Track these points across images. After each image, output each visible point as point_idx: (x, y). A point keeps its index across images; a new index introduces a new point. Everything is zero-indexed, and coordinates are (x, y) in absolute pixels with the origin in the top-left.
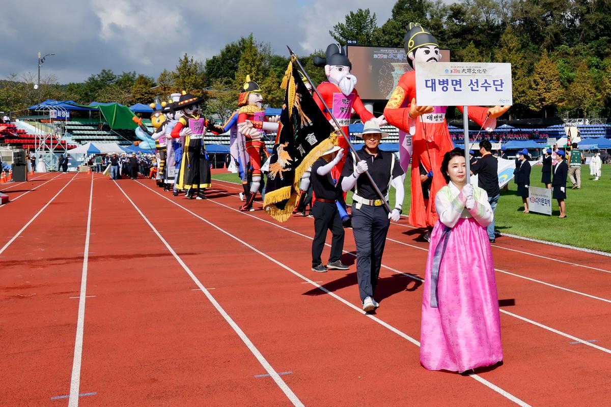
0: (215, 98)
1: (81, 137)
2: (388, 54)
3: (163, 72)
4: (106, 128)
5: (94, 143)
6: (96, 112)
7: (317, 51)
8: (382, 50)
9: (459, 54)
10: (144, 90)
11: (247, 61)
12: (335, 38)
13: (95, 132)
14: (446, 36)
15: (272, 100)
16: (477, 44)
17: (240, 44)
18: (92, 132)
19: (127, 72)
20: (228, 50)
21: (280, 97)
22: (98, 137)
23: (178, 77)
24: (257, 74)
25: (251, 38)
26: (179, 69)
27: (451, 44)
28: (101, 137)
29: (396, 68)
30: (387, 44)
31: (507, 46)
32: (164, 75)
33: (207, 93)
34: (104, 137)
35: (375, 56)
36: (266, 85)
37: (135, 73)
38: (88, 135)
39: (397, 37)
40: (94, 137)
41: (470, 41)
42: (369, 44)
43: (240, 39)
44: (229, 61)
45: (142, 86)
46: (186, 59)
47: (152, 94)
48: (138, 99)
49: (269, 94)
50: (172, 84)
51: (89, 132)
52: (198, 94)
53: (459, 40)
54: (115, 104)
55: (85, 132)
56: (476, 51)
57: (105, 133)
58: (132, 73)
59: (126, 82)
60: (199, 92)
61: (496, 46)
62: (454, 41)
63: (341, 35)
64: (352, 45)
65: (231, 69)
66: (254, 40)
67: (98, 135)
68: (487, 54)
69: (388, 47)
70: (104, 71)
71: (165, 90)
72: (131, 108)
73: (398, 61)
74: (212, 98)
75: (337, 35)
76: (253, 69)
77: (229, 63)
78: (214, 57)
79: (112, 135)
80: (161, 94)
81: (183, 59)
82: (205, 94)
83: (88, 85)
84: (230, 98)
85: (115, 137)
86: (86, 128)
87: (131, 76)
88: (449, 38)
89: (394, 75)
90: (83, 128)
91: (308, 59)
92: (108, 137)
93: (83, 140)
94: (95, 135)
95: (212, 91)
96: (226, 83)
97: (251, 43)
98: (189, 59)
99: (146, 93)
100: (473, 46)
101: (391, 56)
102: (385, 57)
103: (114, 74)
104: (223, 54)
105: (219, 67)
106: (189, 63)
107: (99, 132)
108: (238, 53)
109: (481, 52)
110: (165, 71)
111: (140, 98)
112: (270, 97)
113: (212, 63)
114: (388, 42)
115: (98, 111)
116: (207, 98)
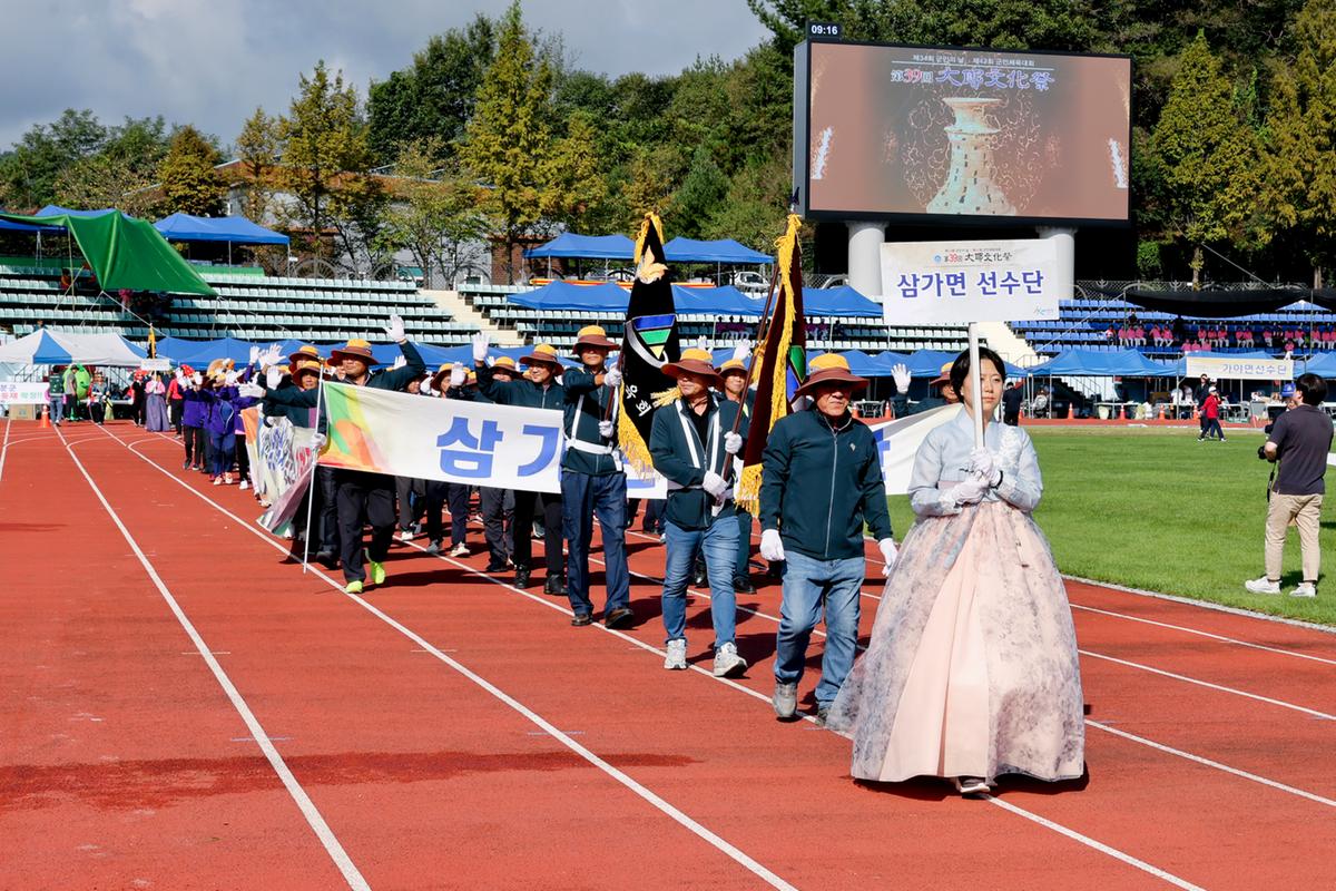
0: (405, 200)
1: (11, 313)
2: (936, 69)
3: (252, 118)
4: (88, 286)
5: (51, 330)
6: (57, 238)
7: (705, 59)
8: (919, 57)
9: (1154, 73)
10: (197, 172)
11: (503, 88)
12: (764, 18)
13: (53, 299)
14: (1115, 15)
15: (575, 210)
16: (1216, 40)
17: (472, 34)
18: (44, 299)
19: (138, 118)
20: (437, 53)
21: (600, 201)
22: (61, 315)
23: (297, 134)
24: (535, 128)
25: (517, 15)
26: (298, 110)
27: (1128, 41)
28: (70, 315)
29: (959, 115)
30: (930, 37)
31: (1316, 47)
32: (257, 128)
33: (380, 184)
34: (80, 315)
35: (897, 75)
36: (561, 162)
37: (161, 122)
38: (34, 306)
39: (963, 16)
40: (51, 314)
41: (1191, 31)
42: (875, 38)
43: (473, 21)
44: (438, 88)
45: (190, 159)
46: (321, 76)
47: (219, 184)
48: (178, 200)
49: (568, 190)
50: (280, 152)
51: (35, 299)
52: (356, 187)
53: (1154, 28)
54: (111, 214)
55: (25, 299)
56: (1214, 63)
57: (83, 300)
58: (154, 120)
59: (137, 149)
60: (356, 180)
61: (1271, 45)
62: (1138, 29)
63: (782, 9)
64: (826, 39)
65: (444, 111)
66: (523, 21)
67: (63, 307)
68: (1243, 74)
69: (933, 46)
70: (71, 113)
71: (257, 172)
72: (160, 227)
73: (967, 91)
74: (395, 200)
75: (771, 10)
76: (521, 111)
77: (440, 95)
78: (395, 78)
79: (104, 309)
80: (247, 185)
81: (311, 77)
82: (374, 186)
83: (24, 156)
84: (450, 200)
85: (110, 316)
86: (27, 284)
87: (150, 129)
88: (1125, 21)
89: (952, 137)
90: (17, 284)
91: (678, 83)
92: (90, 315)
93: (20, 321)
94: (52, 307)
95: (395, 180)
96: (440, 154)
97: (516, 30)
98: (331, 79)
99: (202, 181)
100: (1203, 46)
101: (946, 75)
102: (927, 77)
103: (100, 123)
104: (421, 68)
105: (408, 106)
106: (330, 92)
107: (65, 300)
108: (467, 62)
109: (1225, 68)
110: (259, 115)
111: (186, 197)
112: (569, 199)
113: (385, 95)
114: (933, 30)
115: (63, 232)
116: (381, 199)
